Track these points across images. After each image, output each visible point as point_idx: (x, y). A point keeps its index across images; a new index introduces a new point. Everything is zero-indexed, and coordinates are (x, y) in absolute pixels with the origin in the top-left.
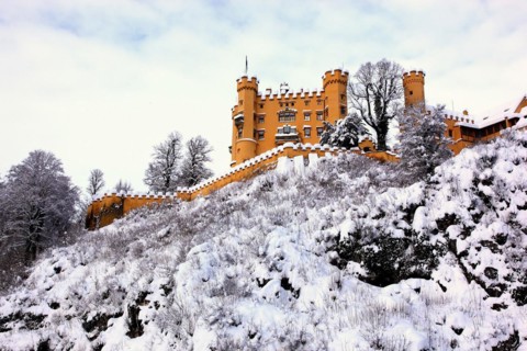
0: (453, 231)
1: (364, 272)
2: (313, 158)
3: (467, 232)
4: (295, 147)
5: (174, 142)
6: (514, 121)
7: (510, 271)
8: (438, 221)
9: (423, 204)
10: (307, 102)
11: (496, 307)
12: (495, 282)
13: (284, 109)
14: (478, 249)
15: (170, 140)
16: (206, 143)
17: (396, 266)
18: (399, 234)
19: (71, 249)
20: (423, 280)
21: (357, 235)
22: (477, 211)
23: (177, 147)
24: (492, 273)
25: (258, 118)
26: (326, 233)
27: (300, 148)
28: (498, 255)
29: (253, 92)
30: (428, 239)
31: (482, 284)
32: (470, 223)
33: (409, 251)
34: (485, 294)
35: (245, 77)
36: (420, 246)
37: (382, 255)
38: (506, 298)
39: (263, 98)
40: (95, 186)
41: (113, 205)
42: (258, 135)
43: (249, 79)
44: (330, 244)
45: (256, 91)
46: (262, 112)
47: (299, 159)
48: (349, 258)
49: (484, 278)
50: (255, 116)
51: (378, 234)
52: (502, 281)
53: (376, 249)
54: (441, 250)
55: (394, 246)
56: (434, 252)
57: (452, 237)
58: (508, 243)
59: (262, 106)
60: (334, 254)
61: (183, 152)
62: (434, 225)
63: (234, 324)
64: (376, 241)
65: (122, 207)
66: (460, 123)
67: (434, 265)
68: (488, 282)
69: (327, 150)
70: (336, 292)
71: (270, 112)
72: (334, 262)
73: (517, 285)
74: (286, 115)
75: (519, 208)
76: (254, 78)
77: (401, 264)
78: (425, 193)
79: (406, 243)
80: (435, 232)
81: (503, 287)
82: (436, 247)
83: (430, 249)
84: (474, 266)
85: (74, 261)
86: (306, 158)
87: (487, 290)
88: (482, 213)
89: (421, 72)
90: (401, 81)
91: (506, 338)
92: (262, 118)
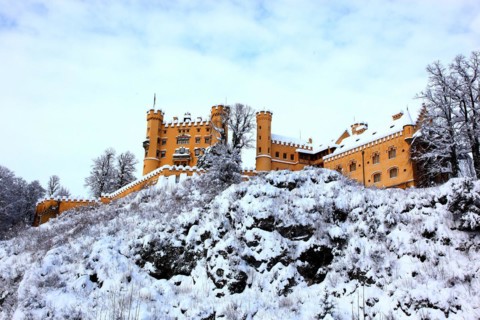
0: (208, 242)
1: (153, 269)
2: (183, 177)
3: (214, 244)
4: (171, 168)
5: (109, 156)
6: (333, 149)
7: (230, 272)
8: (202, 236)
9: (197, 223)
10: (199, 130)
11: (219, 295)
12: (221, 278)
13: (181, 134)
14: (216, 256)
15: (105, 155)
16: (133, 157)
17: (173, 266)
18: (177, 244)
19: (9, 243)
20: (184, 276)
21: (152, 244)
22: (224, 230)
23: (111, 160)
24: (220, 272)
25: (162, 142)
26: (137, 241)
27: (174, 169)
28: (226, 261)
29: (158, 121)
30: (193, 248)
31: (214, 280)
32: (217, 238)
33: (182, 256)
34: (214, 286)
35: (152, 110)
36: (187, 253)
37: (166, 258)
38: (225, 290)
39: (167, 125)
40: (52, 188)
41: (51, 207)
42: (160, 154)
43: (156, 112)
44: (138, 250)
45: (161, 121)
46: (164, 137)
47: (172, 178)
48: (147, 260)
49: (215, 276)
50: (159, 140)
51: (165, 244)
52: (225, 278)
53: (162, 254)
54: (199, 256)
55: (173, 252)
56: (195, 257)
57: (206, 247)
58: (234, 253)
59: (165, 132)
60: (138, 256)
61: (115, 164)
62: (198, 238)
63: (40, 307)
64: (163, 249)
65: (58, 209)
66: (298, 150)
67: (193, 266)
68: (217, 278)
69: (195, 170)
70: (124, 284)
71: (171, 137)
72: (138, 263)
73: (233, 280)
74: (182, 140)
75: (248, 228)
76: (160, 111)
77: (176, 265)
78: (200, 215)
79: (181, 250)
80: (198, 243)
81: (225, 282)
82: (196, 254)
83: (192, 255)
84: (212, 268)
85: (9, 252)
86: (178, 177)
87: (216, 284)
88: (227, 231)
89: (268, 112)
90: (255, 118)
91: (207, 316)
92: (164, 142)
